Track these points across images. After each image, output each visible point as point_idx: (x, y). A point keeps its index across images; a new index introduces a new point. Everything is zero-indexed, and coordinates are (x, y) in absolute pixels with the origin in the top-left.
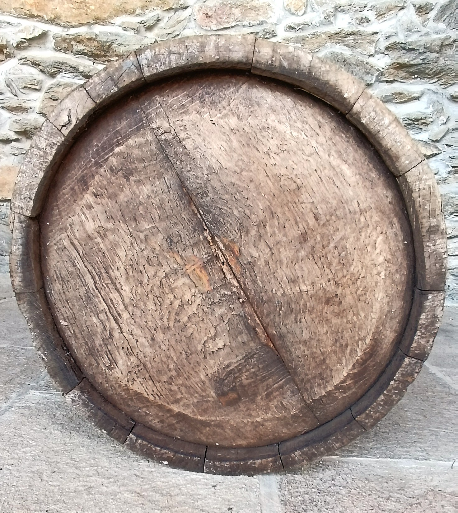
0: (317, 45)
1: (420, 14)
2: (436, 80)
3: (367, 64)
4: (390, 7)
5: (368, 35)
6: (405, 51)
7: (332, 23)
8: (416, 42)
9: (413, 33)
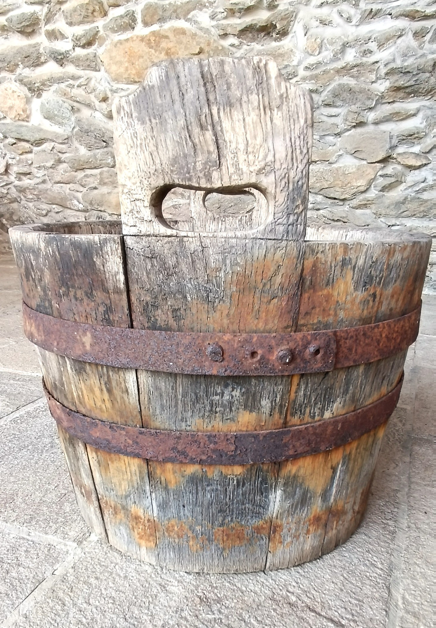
0: (327, 79)
1: (417, 38)
2: (430, 97)
3: (369, 90)
4: (389, 37)
5: (369, 66)
6: (402, 74)
7: (340, 59)
8: (411, 65)
9: (409, 57)
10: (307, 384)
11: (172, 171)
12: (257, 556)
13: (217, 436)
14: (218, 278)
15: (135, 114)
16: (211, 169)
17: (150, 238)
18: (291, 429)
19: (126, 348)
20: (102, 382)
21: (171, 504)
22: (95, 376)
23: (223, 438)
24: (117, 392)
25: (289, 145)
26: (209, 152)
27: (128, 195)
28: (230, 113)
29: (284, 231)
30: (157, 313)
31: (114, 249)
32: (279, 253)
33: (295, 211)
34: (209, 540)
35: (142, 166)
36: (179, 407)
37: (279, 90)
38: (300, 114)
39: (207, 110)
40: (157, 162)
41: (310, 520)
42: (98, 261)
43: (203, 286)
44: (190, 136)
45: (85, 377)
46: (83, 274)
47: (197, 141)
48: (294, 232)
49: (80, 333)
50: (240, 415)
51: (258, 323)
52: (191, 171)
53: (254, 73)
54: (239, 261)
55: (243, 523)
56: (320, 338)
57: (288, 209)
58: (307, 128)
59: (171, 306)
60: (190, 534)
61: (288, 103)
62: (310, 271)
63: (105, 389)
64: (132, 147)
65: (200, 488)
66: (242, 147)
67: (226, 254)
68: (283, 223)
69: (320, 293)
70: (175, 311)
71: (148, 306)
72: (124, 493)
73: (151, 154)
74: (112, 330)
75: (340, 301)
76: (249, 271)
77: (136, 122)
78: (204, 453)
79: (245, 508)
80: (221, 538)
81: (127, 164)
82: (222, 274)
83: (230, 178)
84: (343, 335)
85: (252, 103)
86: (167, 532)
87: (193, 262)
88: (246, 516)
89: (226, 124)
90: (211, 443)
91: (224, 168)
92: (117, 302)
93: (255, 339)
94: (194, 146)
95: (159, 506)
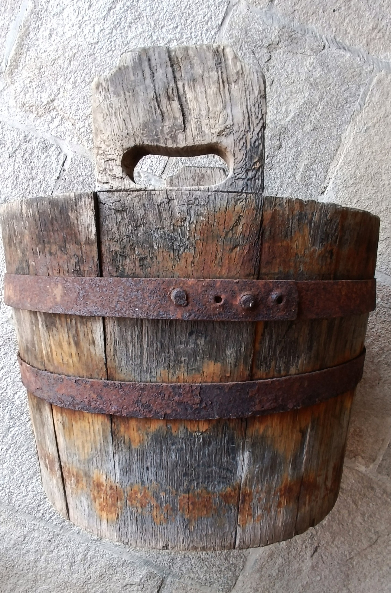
10: (272, 335)
11: (142, 134)
12: (225, 531)
13: (182, 387)
14: (183, 228)
15: (111, 89)
16: (177, 132)
17: (121, 193)
18: (257, 381)
19: (95, 296)
20: (71, 335)
21: (134, 466)
22: (64, 330)
23: (188, 389)
24: (84, 344)
25: (246, 111)
26: (175, 118)
27: (102, 156)
28: (194, 87)
29: (243, 185)
30: (125, 263)
31: (87, 203)
32: (239, 205)
33: (253, 167)
34: (173, 509)
35: (116, 131)
36: (144, 357)
37: (236, 69)
38: (254, 87)
39: (174, 85)
40: (129, 127)
41: (281, 490)
42: (72, 215)
43: (168, 235)
44: (158, 106)
45: (55, 332)
46: (59, 229)
47: (164, 109)
48: (252, 186)
49: (52, 286)
50: (205, 365)
51: (221, 270)
52: (159, 134)
53: (214, 56)
54: (202, 211)
55: (210, 489)
56: (282, 287)
57: (246, 165)
58: (260, 98)
59: (139, 255)
60: (154, 503)
61: (244, 78)
62: (269, 223)
63: (72, 343)
64: (107, 115)
65: (164, 447)
66: (204, 113)
67: (191, 206)
68: (243, 177)
69: (280, 244)
70: (142, 260)
71: (117, 256)
72: (87, 457)
73: (124, 121)
74: (82, 280)
75: (299, 254)
76: (212, 221)
77: (112, 95)
78: (168, 407)
79: (212, 471)
80: (186, 507)
81: (102, 129)
82: (187, 224)
83: (194, 139)
84: (304, 286)
85: (212, 78)
86: (129, 500)
87: (160, 213)
88: (212, 481)
89: (190, 95)
90: (176, 395)
91: (188, 131)
92: (89, 253)
93: (218, 284)
94: (162, 113)
95: (122, 470)
